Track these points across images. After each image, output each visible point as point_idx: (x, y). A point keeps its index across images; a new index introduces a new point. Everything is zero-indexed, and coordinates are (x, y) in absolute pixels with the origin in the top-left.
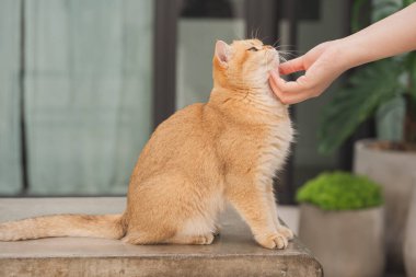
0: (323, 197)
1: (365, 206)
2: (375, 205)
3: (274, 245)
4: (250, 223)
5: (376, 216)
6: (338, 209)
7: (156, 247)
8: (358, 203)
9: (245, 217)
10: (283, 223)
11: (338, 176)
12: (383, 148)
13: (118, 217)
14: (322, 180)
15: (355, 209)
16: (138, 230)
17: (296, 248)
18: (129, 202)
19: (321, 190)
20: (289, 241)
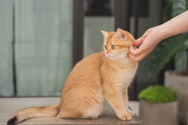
0: (150, 97)
1: (170, 101)
2: (174, 100)
3: (125, 119)
4: (114, 108)
5: (174, 105)
6: (157, 102)
7: (72, 120)
8: (166, 99)
9: (112, 105)
10: (130, 109)
11: (157, 87)
12: (178, 74)
13: (56, 106)
14: (150, 89)
15: (165, 102)
16: (64, 111)
17: (136, 120)
18: (61, 99)
19: (149, 93)
20: (133, 117)
